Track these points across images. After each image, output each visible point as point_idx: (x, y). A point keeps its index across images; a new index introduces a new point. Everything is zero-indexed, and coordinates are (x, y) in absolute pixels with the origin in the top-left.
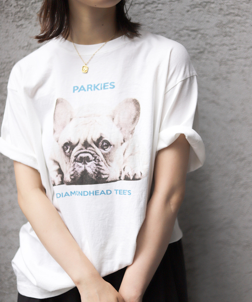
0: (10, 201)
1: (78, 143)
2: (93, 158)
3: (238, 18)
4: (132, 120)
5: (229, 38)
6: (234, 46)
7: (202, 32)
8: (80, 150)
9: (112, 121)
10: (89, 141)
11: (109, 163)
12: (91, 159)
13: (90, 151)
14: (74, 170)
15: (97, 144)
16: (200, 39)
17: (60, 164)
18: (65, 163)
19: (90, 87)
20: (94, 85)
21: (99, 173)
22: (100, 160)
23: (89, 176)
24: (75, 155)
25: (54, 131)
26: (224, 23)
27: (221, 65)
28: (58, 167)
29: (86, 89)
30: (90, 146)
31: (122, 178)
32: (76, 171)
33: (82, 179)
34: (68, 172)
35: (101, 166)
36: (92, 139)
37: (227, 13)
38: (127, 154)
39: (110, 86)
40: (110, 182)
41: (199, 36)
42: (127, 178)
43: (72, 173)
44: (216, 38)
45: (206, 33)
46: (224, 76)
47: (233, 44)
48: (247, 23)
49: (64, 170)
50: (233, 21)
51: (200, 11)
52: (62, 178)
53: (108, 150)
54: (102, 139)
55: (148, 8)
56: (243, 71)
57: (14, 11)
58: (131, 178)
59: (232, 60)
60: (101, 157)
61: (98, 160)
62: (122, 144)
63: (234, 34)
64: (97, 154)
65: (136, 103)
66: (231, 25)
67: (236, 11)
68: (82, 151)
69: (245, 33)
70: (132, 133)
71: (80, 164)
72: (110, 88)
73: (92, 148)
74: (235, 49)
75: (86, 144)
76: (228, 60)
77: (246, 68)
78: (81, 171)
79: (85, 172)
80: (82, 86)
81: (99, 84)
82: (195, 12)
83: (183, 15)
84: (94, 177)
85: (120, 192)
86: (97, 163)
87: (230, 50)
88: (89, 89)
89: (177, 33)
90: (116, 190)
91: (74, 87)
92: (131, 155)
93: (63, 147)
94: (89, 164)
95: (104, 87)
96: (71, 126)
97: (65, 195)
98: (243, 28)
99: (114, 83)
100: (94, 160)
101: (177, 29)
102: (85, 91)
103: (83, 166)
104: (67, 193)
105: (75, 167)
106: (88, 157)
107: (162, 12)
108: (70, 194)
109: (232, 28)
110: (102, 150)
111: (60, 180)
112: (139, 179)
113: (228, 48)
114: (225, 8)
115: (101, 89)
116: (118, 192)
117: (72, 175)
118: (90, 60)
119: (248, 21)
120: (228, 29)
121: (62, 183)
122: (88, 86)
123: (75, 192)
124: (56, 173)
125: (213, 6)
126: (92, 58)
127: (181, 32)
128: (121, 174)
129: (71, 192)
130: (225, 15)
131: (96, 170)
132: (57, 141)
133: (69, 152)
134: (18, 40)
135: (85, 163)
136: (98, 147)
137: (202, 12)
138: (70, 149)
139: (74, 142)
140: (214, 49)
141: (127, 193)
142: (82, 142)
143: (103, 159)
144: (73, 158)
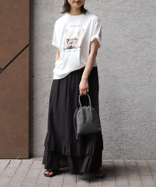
0: (46, 60)
3: (108, 12)
5: (106, 17)
8: (70, 41)
9: (78, 34)
11: (76, 44)
14: (68, 46)
15: (74, 39)
25: (65, 37)
53: (76, 40)
56: (110, 26)
57: (49, 9)
59: (107, 23)
62: (80, 40)
65: (84, 30)
67: (107, 10)
72: (79, 26)
75: (72, 40)
78: (70, 46)
80: (72, 26)
81: (76, 25)
84: (73, 47)
87: (106, 20)
93: (66, 40)
100: (73, 43)
114: (104, 9)
126: (75, 19)
128: (78, 46)
133: (68, 41)
135: (71, 44)
139: (69, 39)
140: (102, 20)
144: (69, 43)
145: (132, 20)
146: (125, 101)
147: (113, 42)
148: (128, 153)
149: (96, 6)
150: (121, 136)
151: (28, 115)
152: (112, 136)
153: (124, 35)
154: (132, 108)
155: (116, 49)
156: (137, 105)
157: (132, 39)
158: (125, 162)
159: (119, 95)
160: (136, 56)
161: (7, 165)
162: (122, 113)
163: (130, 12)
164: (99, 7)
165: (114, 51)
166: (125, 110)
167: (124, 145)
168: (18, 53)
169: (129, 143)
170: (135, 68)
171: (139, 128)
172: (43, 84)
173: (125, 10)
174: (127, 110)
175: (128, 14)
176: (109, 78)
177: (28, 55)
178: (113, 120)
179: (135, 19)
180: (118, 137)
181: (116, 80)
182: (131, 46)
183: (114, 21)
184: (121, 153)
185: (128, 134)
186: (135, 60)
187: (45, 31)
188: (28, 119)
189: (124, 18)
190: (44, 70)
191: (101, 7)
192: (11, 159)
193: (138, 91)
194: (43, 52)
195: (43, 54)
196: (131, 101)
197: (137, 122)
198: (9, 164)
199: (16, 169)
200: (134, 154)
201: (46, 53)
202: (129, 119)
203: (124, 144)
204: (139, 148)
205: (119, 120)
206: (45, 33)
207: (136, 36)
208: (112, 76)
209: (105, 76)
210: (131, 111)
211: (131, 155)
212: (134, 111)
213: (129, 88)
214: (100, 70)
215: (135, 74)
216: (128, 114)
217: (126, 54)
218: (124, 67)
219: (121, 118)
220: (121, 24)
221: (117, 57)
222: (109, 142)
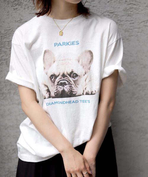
1: (59, 75)
2: (68, 83)
3: (135, 6)
4: (89, 62)
5: (130, 17)
6: (133, 22)
7: (116, 13)
8: (60, 79)
9: (78, 62)
10: (65, 73)
11: (77, 86)
12: (67, 84)
13: (66, 79)
14: (56, 90)
15: (70, 75)
16: (115, 17)
17: (48, 87)
18: (51, 86)
19: (64, 43)
20: (67, 42)
21: (71, 91)
22: (72, 84)
23: (66, 93)
24: (58, 81)
25: (44, 68)
26: (127, 9)
27: (125, 32)
28: (47, 88)
29: (62, 44)
30: (66, 76)
31: (85, 93)
32: (58, 90)
33: (62, 95)
34: (53, 91)
35: (72, 87)
36: (67, 73)
37: (129, 3)
38: (87, 81)
39: (76, 43)
40: (78, 96)
41: (115, 15)
42: (87, 94)
43: (56, 91)
44: (123, 17)
45: (118, 14)
46: (127, 38)
47: (132, 20)
48: (140, 9)
49: (51, 90)
50: (132, 8)
51: (115, 2)
52: (50, 94)
53: (76, 78)
54: (73, 73)
56: (137, 35)
58: (90, 93)
59: (132, 29)
60: (73, 83)
61: (71, 84)
62: (84, 75)
63: (133, 15)
64: (70, 81)
65: (91, 52)
66: (131, 10)
67: (134, 3)
68: (61, 79)
69: (139, 15)
70: (89, 69)
71: (61, 87)
72: (76, 44)
73: (67, 78)
74: (133, 23)
76: (130, 29)
77: (139, 34)
78: (61, 90)
79: (64, 91)
80: (60, 43)
81: (69, 42)
82: (112, 2)
83: (106, 4)
84: (68, 94)
85: (83, 101)
86: (70, 86)
87: (130, 24)
88: (64, 45)
89: (102, 14)
90: (81, 101)
91: (55, 44)
92: (90, 81)
93: (50, 77)
94: (66, 86)
95: (73, 43)
96: (54, 66)
97: (52, 104)
98: (138, 12)
99: (78, 41)
100: (69, 84)
101: (102, 12)
102: (61, 46)
103: (62, 87)
104: (52, 103)
105: (58, 88)
106: (65, 82)
107: (94, 2)
108: (54, 103)
109: (131, 11)
110: (73, 79)
111: (49, 96)
112: (94, 94)
113: (129, 22)
115: (71, 45)
116: (82, 101)
117: (55, 93)
118: (64, 28)
119: (140, 8)
120: (129, 12)
121: (50, 97)
122: (63, 43)
123: (57, 102)
124: (46, 92)
126: (65, 27)
127: (104, 13)
128: (84, 91)
129: (55, 102)
130: (128, 4)
131: (70, 90)
132: (47, 74)
133: (54, 80)
134: (14, 17)
135: (63, 86)
136: (70, 77)
137: (116, 2)
138: (54, 78)
139: (57, 74)
140: (122, 23)
141: (87, 102)
142: (61, 74)
143: (74, 84)
144: (56, 83)
172: (6, 157)
187: (3, 49)
190: (6, 129)
194: (3, 94)
195: (2, 98)
201: (8, 96)
206: (5, 52)
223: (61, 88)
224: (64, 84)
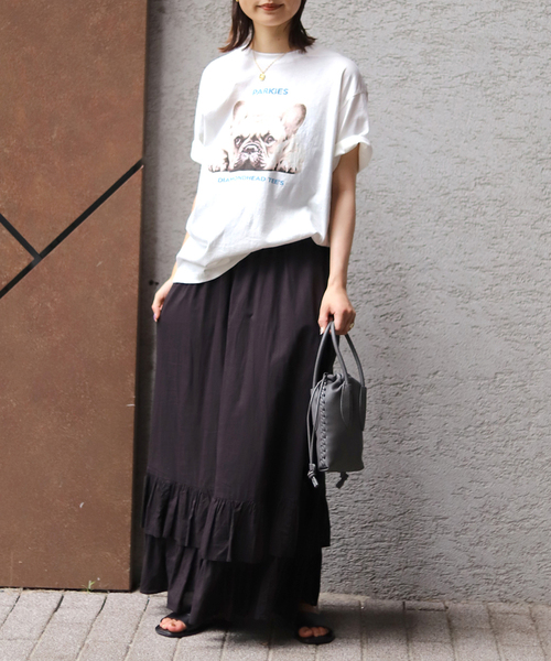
1: (248, 137)
2: (257, 150)
3: (442, 47)
4: (296, 122)
5: (433, 67)
6: (439, 75)
8: (248, 142)
10: (257, 136)
11: (269, 154)
12: (255, 150)
13: (256, 144)
14: (239, 159)
15: (263, 139)
17: (229, 154)
18: (233, 153)
21: (259, 162)
23: (250, 164)
24: (243, 147)
26: (428, 51)
28: (226, 156)
30: (257, 140)
31: (278, 169)
32: (241, 160)
33: (245, 166)
34: (234, 161)
35: (262, 157)
36: (260, 135)
37: (431, 41)
39: (284, 92)
43: (237, 162)
49: (230, 160)
52: (228, 166)
53: (271, 143)
54: (267, 136)
55: (351, 34)
56: (447, 101)
58: (287, 171)
59: (436, 89)
60: (264, 149)
61: (261, 151)
62: (284, 140)
64: (261, 146)
65: (304, 109)
67: (441, 40)
68: (249, 144)
71: (246, 154)
72: (284, 94)
73: (258, 142)
74: (440, 78)
75: (254, 138)
76: (432, 89)
78: (245, 160)
79: (248, 160)
81: (273, 89)
84: (253, 166)
86: (259, 154)
93: (235, 140)
94: (253, 154)
95: (279, 92)
99: (287, 89)
103: (248, 155)
105: (241, 157)
106: (253, 148)
109: (436, 56)
110: (266, 144)
111: (225, 168)
113: (431, 76)
115: (276, 93)
117: (236, 164)
120: (432, 58)
121: (226, 170)
124: (224, 161)
125: (417, 34)
126: (269, 67)
128: (277, 165)
130: (429, 43)
131: (257, 160)
133: (239, 144)
135: (250, 154)
136: (263, 141)
138: (240, 142)
139: (245, 136)
140: (418, 77)
141: (280, 183)
142: (251, 136)
143: (265, 151)
144: (241, 149)
145: (531, 81)
146: (497, 384)
147: (458, 160)
148: (502, 578)
149: (396, 24)
150: (477, 513)
151: (131, 425)
152: (445, 515)
153: (500, 136)
154: (521, 410)
155: (467, 189)
156: (539, 401)
157: (529, 152)
158: (489, 611)
159: (474, 363)
160: (543, 218)
161: (49, 612)
162: (485, 428)
163: (527, 48)
164: (410, 27)
165: (460, 193)
166: (494, 417)
167: (489, 549)
168: (100, 195)
169: (506, 541)
170: (538, 261)
171: (545, 485)
173: (507, 41)
174: (504, 419)
175: (520, 57)
176: (437, 297)
177: (138, 203)
178: (451, 453)
179: (544, 76)
180: (467, 519)
181: (467, 305)
182: (524, 177)
183: (464, 84)
184: (477, 579)
185: (506, 506)
186: (540, 231)
188: (131, 442)
189: (501, 72)
191: (416, 27)
192: (66, 590)
193: (545, 347)
196: (520, 383)
197: (540, 465)
198: (56, 610)
199: (85, 630)
200: (525, 581)
202: (509, 450)
203: (488, 544)
204: (544, 560)
205: (472, 454)
207: (544, 140)
208: (450, 289)
209: (423, 288)
210: (518, 423)
211: (512, 585)
212: (530, 424)
213: (513, 337)
214: (408, 267)
215: (539, 285)
216: (507, 433)
217: (507, 206)
218: (496, 255)
219: (479, 449)
220: (488, 92)
221: (471, 220)
222: (433, 537)
223: (245, 157)
224: (253, 150)
